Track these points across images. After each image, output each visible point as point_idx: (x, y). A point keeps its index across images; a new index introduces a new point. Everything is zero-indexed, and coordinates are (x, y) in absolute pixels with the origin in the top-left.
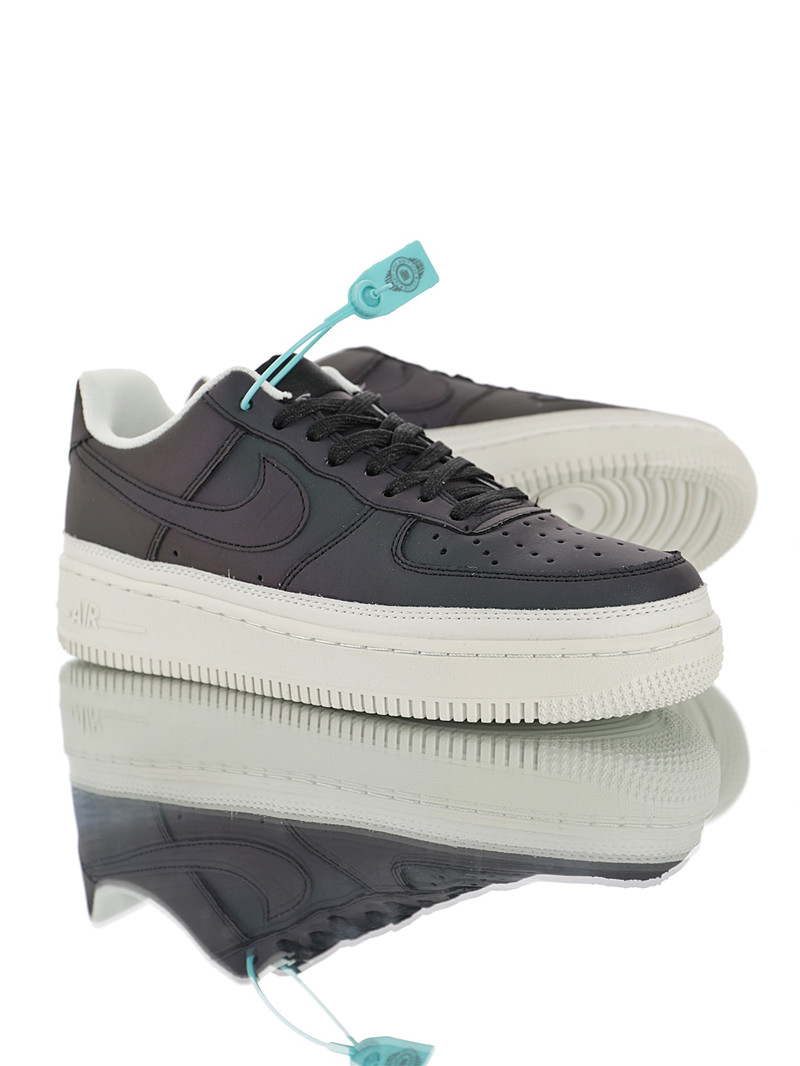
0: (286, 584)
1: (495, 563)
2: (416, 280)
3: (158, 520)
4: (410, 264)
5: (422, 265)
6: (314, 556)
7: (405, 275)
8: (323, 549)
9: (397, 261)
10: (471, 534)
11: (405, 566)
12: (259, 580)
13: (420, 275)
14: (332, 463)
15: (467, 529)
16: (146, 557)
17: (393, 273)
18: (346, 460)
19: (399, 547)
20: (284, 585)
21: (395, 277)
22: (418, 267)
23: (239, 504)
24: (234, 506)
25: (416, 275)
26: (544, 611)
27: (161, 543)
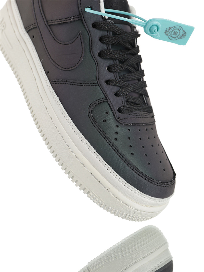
0: (53, 83)
1: (116, 139)
2: (177, 38)
3: (36, 21)
4: (182, 32)
5: (185, 36)
6: (67, 83)
7: (175, 33)
8: (72, 83)
9: (178, 27)
10: (118, 121)
11: (89, 114)
12: (47, 73)
13: (180, 38)
14: (100, 55)
15: (119, 118)
16: (26, 28)
17: (172, 29)
18: (104, 58)
19: (93, 106)
20: (52, 83)
21: (171, 31)
22: (183, 35)
23: (60, 43)
24: (58, 41)
25: (179, 37)
26: (114, 172)
27: (32, 29)
